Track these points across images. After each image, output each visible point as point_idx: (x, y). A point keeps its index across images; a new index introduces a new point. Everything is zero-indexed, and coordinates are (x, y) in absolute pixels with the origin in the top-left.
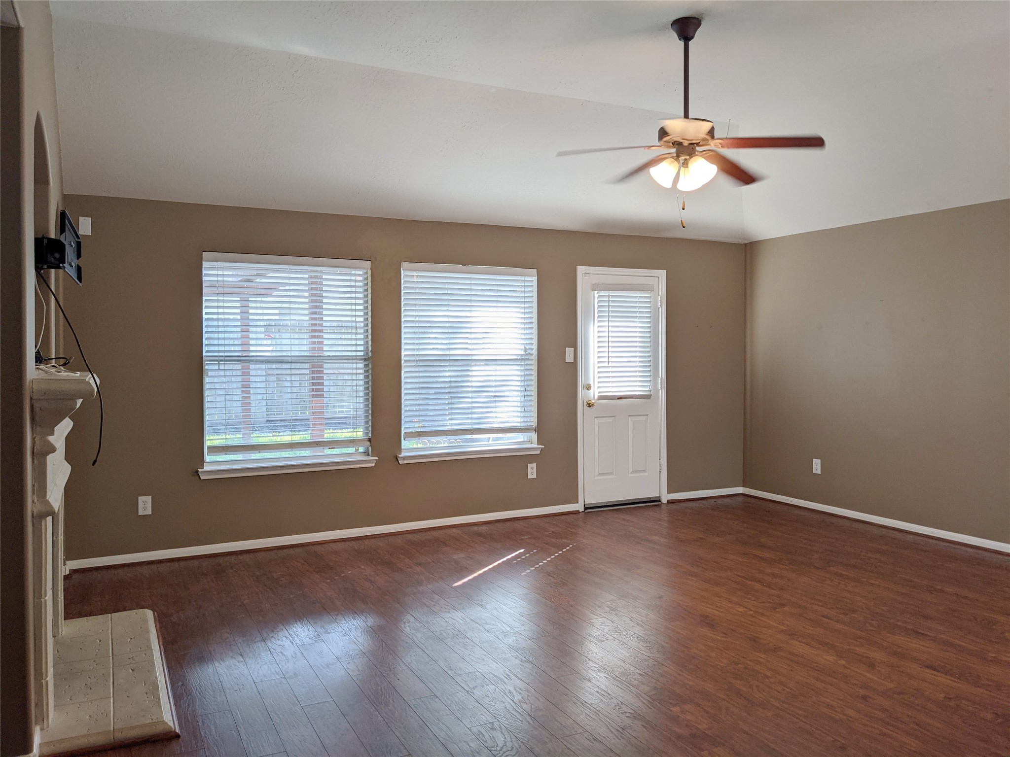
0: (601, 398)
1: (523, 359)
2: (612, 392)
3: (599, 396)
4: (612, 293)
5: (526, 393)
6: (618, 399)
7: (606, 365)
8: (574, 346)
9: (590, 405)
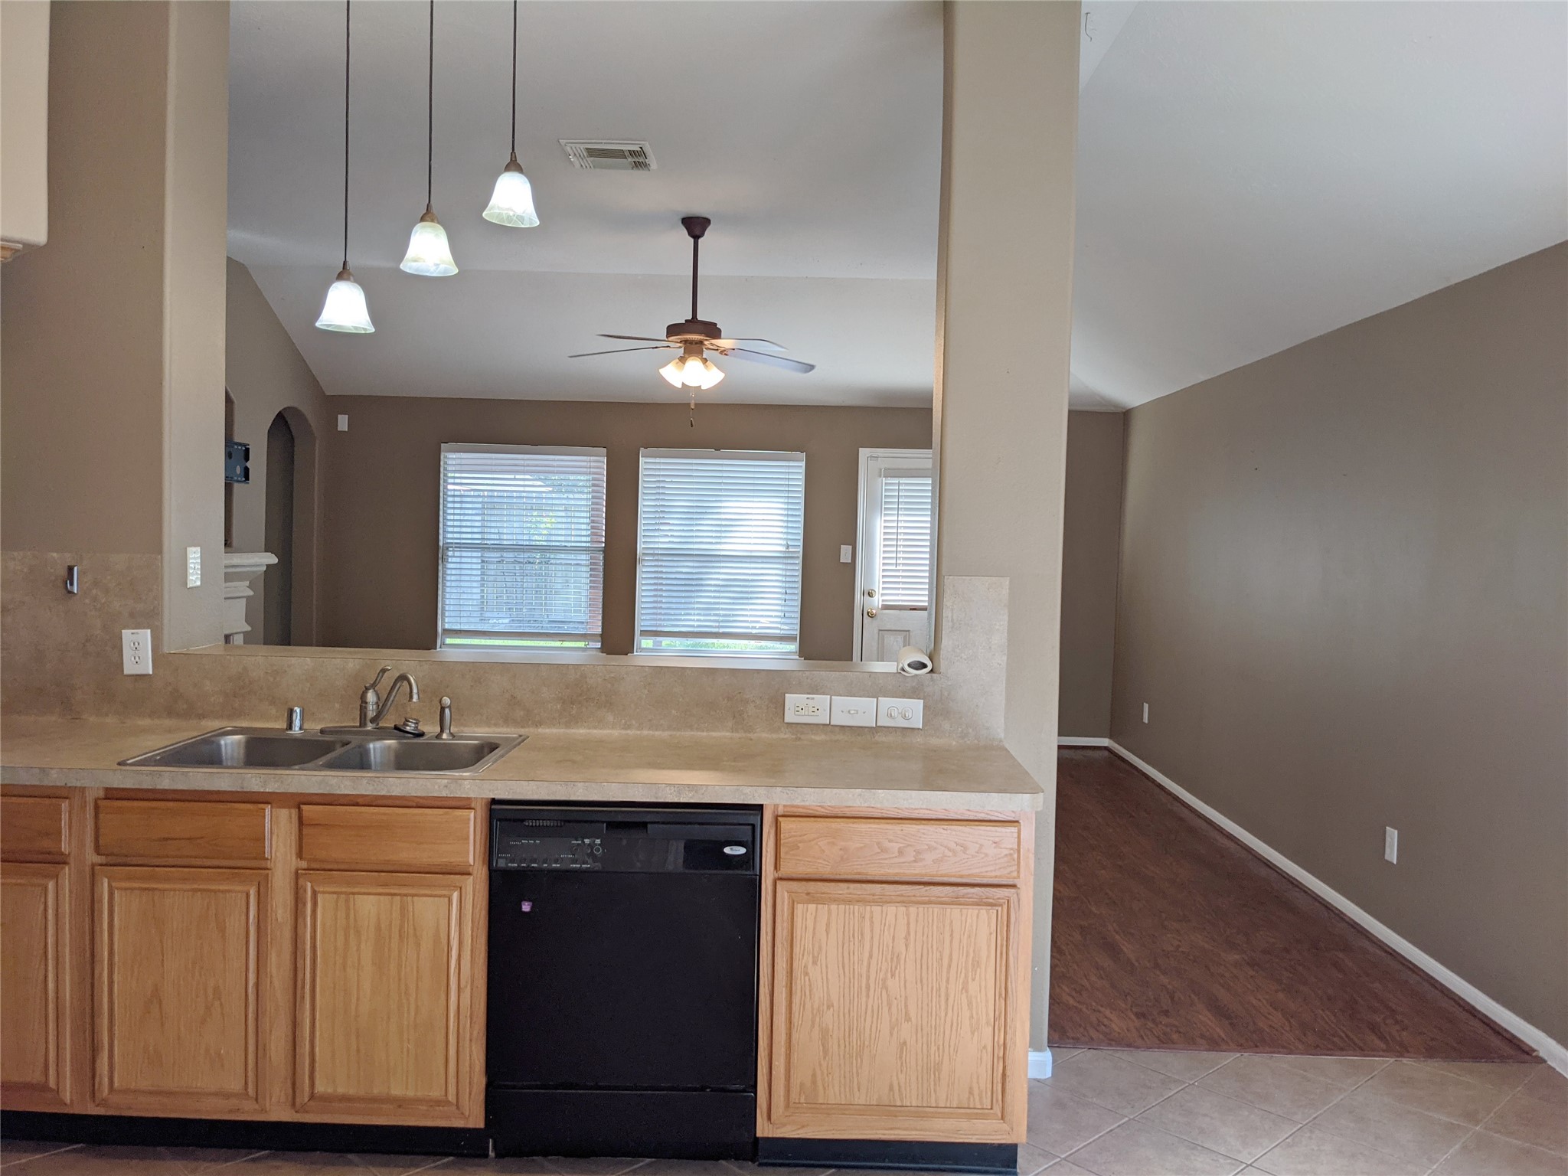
0: (886, 607)
1: (786, 557)
2: (902, 601)
3: (882, 605)
4: (903, 481)
5: (787, 597)
6: (911, 609)
7: (894, 568)
8: (854, 544)
9: (871, 615)
